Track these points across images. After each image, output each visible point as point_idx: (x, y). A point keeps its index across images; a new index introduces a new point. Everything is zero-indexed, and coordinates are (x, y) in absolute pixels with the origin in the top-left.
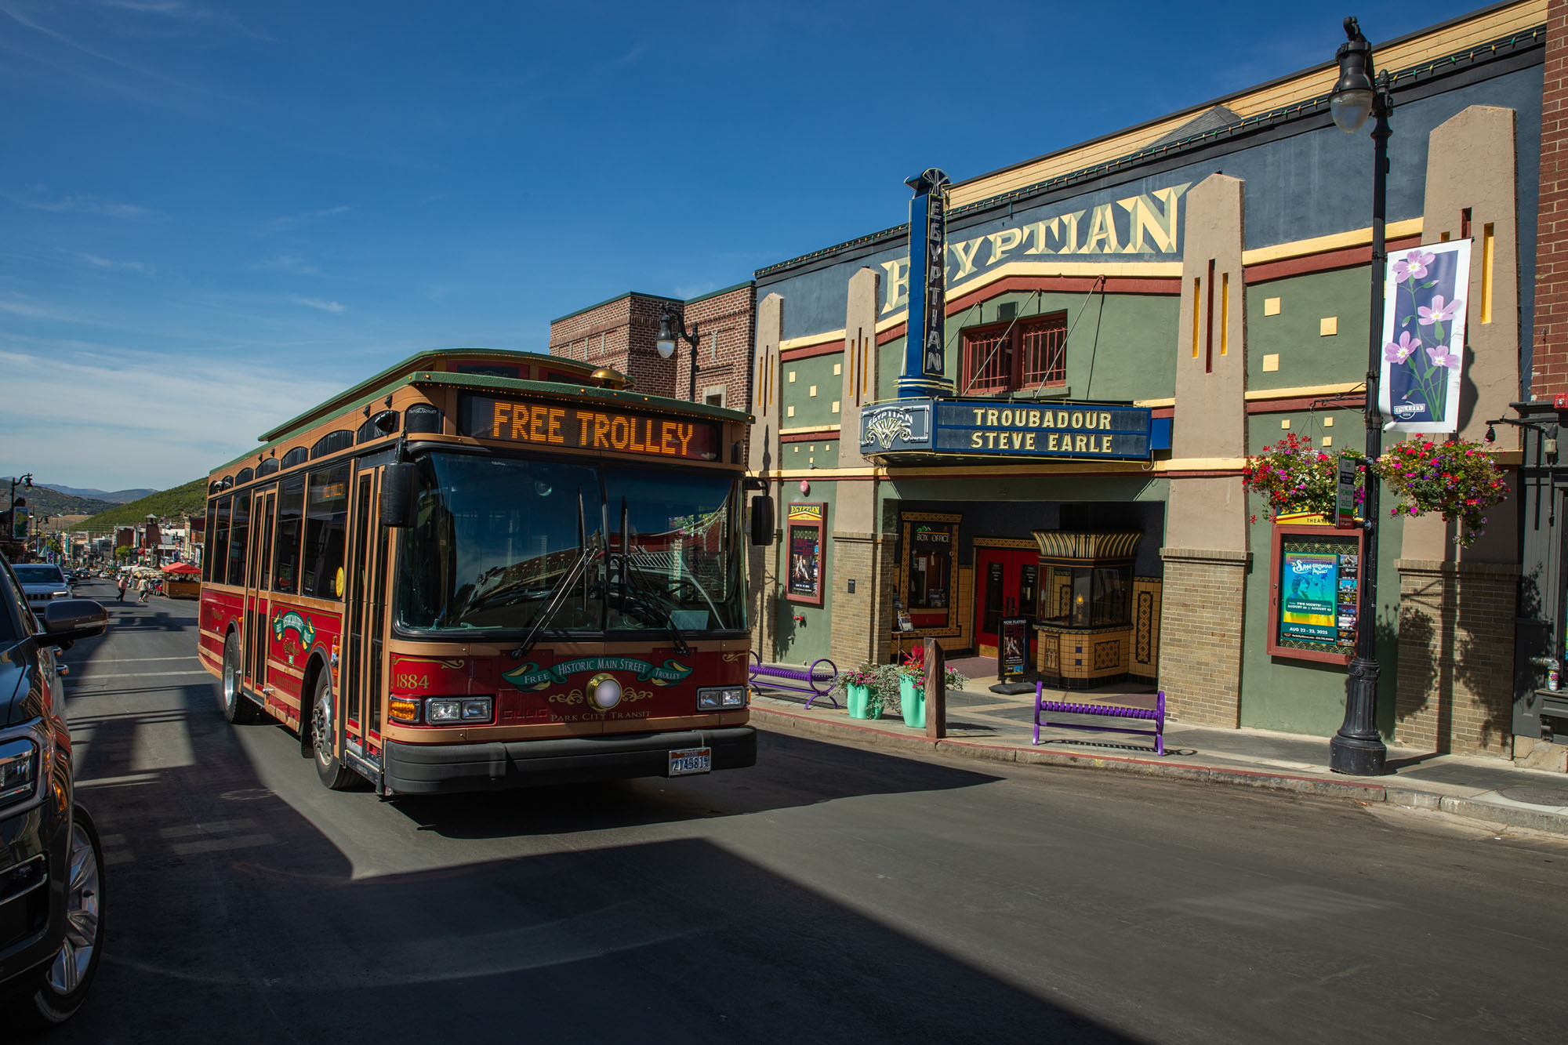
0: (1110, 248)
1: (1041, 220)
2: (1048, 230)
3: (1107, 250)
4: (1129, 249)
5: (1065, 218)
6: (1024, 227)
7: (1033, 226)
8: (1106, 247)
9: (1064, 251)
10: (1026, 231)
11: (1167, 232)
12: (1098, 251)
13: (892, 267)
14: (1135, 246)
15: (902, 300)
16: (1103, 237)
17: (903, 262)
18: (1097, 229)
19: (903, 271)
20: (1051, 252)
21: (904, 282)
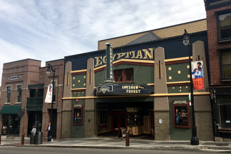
0: (141, 57)
5: (132, 52)
6: (124, 53)
7: (126, 53)
11: (151, 56)
12: (139, 58)
13: (97, 58)
14: (145, 57)
15: (99, 64)
16: (140, 55)
17: (99, 57)
18: (138, 54)
19: (99, 59)
20: (130, 57)
21: (100, 61)
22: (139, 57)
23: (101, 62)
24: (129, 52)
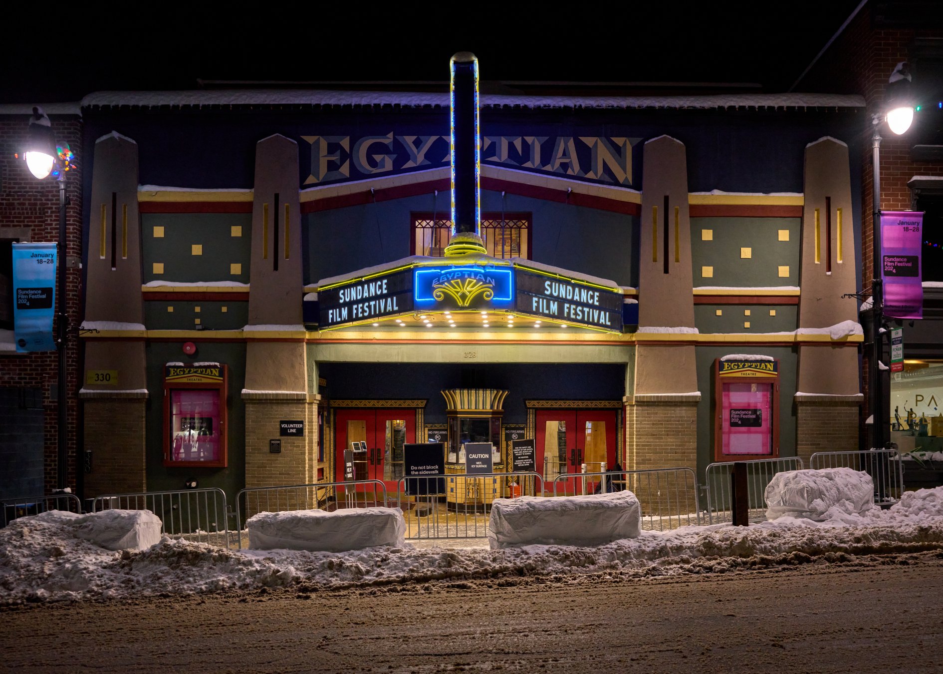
0: (573, 170)
1: (503, 135)
3: (570, 172)
4: (590, 175)
5: (529, 139)
6: (485, 138)
7: (495, 139)
8: (569, 168)
9: (528, 165)
11: (624, 169)
12: (562, 171)
15: (334, 174)
16: (567, 160)
17: (334, 139)
18: (560, 153)
19: (333, 148)
20: (514, 162)
21: (336, 158)
22: (564, 166)
23: (342, 162)
24: (511, 139)
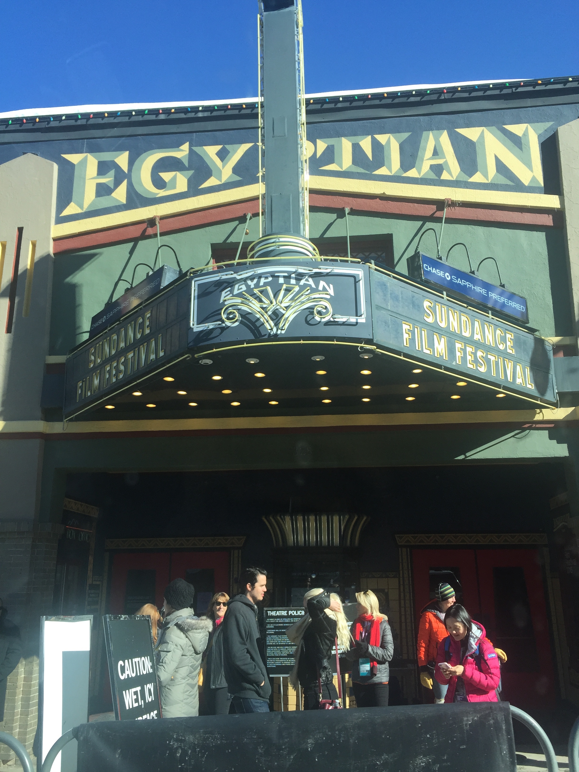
0: (450, 173)
1: (345, 136)
2: (357, 148)
3: (445, 176)
4: (477, 178)
5: (382, 138)
6: (318, 141)
7: (332, 141)
8: (445, 172)
9: (383, 171)
10: (322, 145)
11: (529, 164)
12: (432, 176)
13: (84, 162)
14: (486, 175)
15: (105, 202)
16: (440, 161)
17: (106, 156)
18: (429, 153)
19: (105, 167)
20: (361, 170)
21: (108, 179)
22: (437, 169)
23: (117, 183)
24: (356, 139)
